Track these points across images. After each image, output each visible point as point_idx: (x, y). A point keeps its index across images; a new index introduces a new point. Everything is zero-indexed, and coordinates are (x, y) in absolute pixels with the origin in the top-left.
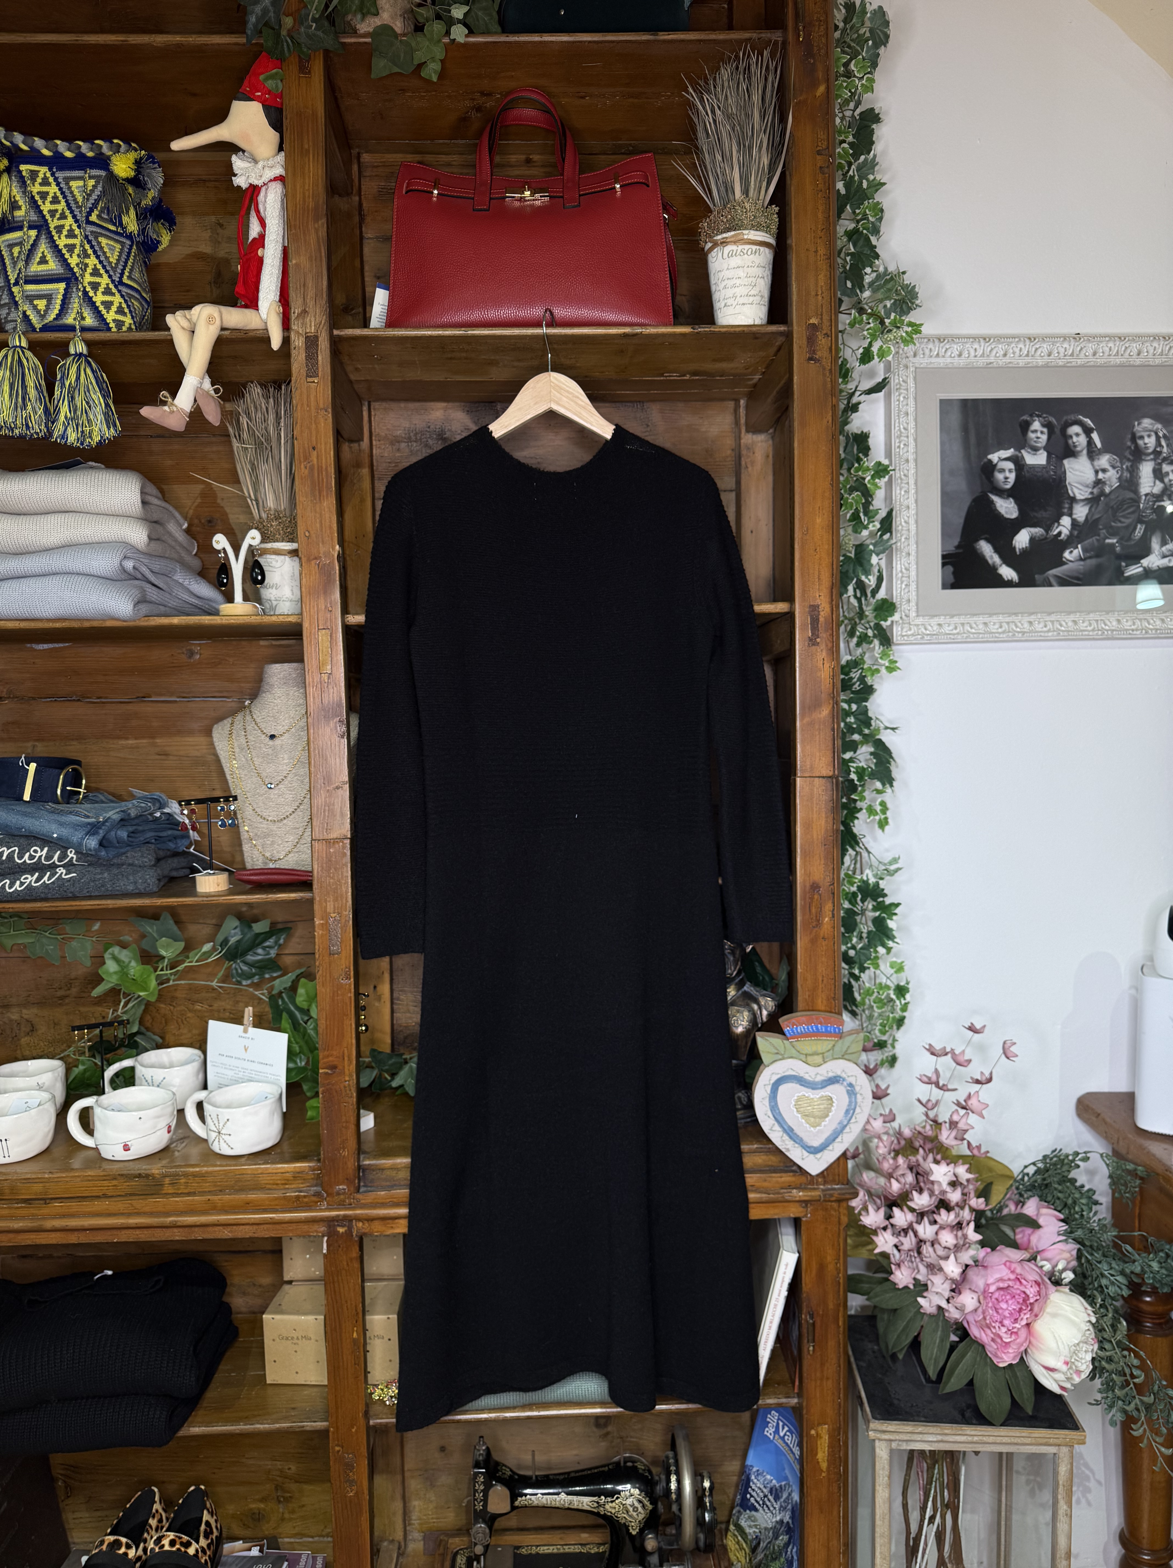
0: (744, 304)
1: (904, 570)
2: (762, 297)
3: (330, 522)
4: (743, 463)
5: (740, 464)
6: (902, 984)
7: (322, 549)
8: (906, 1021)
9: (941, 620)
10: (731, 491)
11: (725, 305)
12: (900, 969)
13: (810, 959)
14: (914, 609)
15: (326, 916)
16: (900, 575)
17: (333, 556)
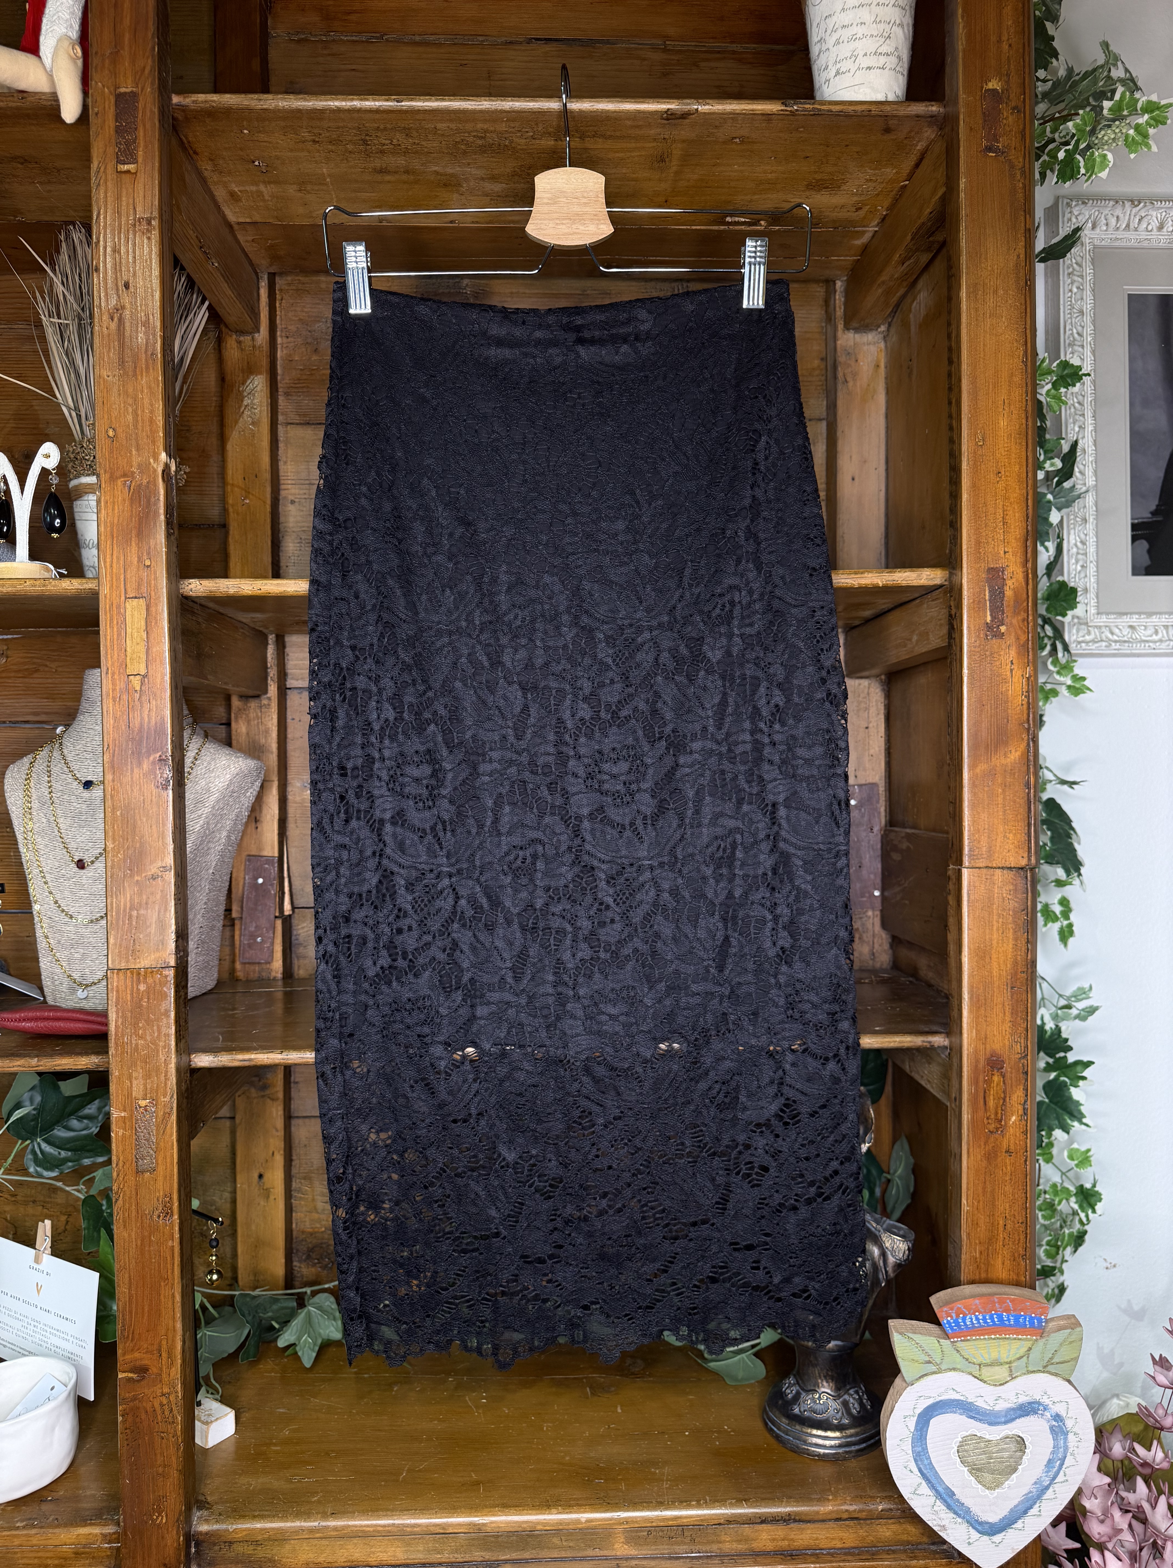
0: (869, 68)
1: (1079, 544)
2: (899, 58)
3: (152, 412)
4: (840, 375)
5: (835, 377)
6: (1088, 1186)
7: (136, 460)
8: (1087, 1237)
9: (1134, 620)
10: (820, 420)
11: (838, 73)
12: (1084, 1159)
13: (984, 1188)
14: (1093, 602)
15: (130, 1105)
16: (1075, 550)
17: (155, 471)
